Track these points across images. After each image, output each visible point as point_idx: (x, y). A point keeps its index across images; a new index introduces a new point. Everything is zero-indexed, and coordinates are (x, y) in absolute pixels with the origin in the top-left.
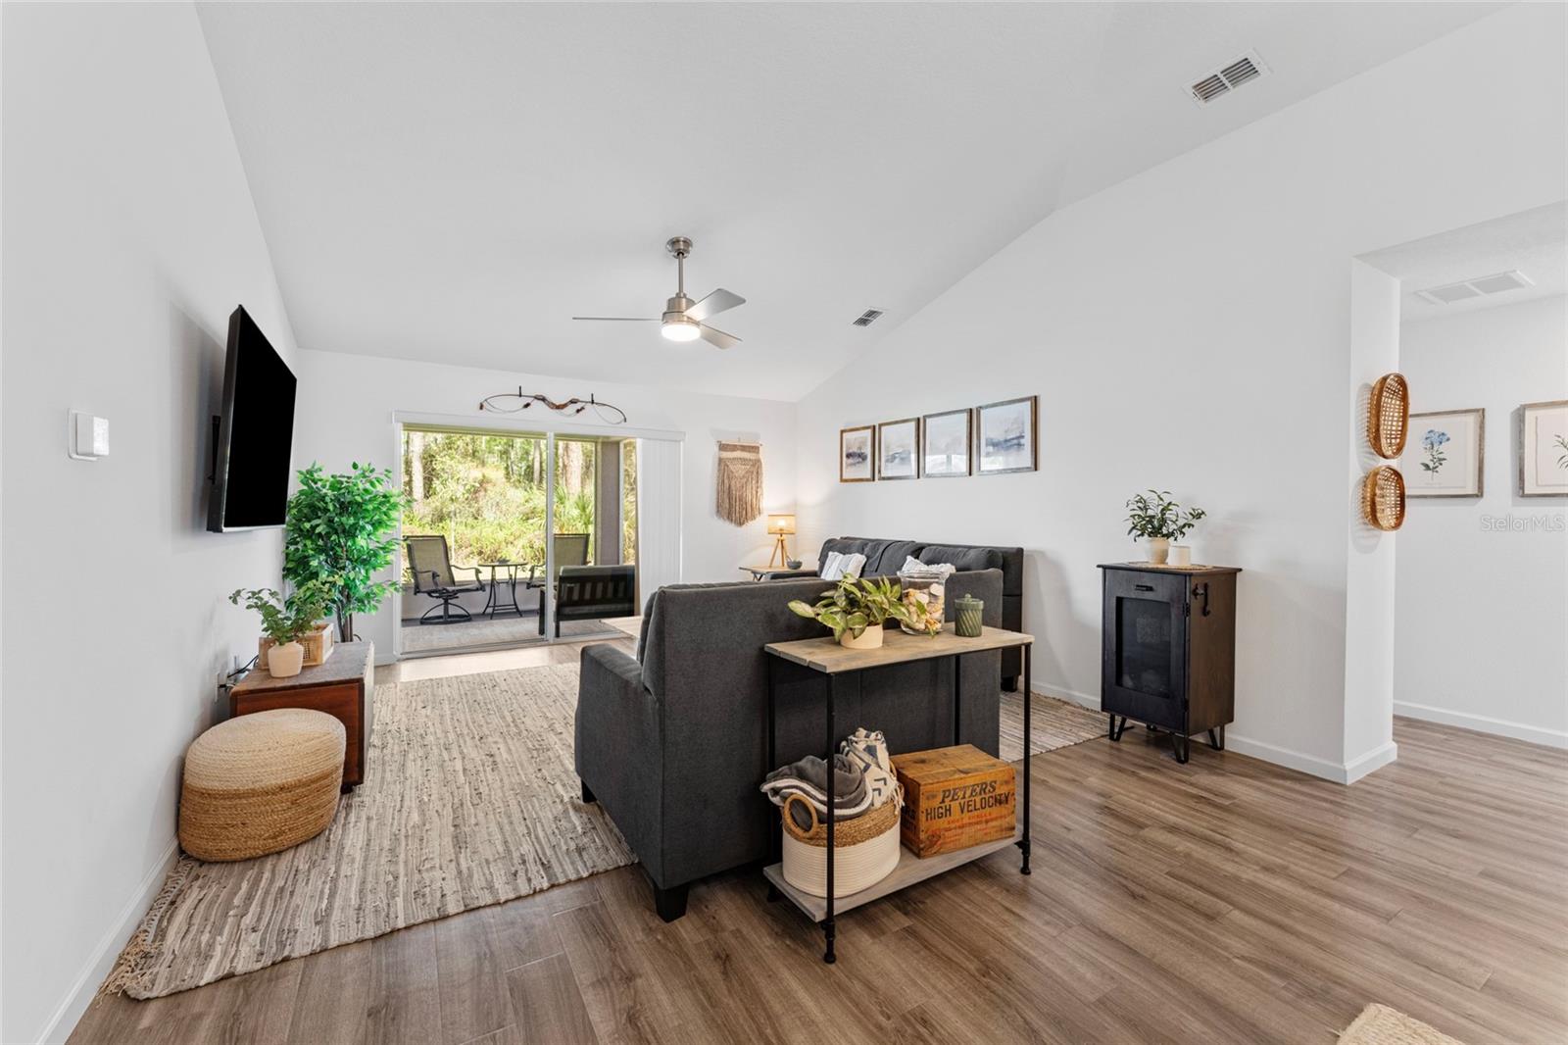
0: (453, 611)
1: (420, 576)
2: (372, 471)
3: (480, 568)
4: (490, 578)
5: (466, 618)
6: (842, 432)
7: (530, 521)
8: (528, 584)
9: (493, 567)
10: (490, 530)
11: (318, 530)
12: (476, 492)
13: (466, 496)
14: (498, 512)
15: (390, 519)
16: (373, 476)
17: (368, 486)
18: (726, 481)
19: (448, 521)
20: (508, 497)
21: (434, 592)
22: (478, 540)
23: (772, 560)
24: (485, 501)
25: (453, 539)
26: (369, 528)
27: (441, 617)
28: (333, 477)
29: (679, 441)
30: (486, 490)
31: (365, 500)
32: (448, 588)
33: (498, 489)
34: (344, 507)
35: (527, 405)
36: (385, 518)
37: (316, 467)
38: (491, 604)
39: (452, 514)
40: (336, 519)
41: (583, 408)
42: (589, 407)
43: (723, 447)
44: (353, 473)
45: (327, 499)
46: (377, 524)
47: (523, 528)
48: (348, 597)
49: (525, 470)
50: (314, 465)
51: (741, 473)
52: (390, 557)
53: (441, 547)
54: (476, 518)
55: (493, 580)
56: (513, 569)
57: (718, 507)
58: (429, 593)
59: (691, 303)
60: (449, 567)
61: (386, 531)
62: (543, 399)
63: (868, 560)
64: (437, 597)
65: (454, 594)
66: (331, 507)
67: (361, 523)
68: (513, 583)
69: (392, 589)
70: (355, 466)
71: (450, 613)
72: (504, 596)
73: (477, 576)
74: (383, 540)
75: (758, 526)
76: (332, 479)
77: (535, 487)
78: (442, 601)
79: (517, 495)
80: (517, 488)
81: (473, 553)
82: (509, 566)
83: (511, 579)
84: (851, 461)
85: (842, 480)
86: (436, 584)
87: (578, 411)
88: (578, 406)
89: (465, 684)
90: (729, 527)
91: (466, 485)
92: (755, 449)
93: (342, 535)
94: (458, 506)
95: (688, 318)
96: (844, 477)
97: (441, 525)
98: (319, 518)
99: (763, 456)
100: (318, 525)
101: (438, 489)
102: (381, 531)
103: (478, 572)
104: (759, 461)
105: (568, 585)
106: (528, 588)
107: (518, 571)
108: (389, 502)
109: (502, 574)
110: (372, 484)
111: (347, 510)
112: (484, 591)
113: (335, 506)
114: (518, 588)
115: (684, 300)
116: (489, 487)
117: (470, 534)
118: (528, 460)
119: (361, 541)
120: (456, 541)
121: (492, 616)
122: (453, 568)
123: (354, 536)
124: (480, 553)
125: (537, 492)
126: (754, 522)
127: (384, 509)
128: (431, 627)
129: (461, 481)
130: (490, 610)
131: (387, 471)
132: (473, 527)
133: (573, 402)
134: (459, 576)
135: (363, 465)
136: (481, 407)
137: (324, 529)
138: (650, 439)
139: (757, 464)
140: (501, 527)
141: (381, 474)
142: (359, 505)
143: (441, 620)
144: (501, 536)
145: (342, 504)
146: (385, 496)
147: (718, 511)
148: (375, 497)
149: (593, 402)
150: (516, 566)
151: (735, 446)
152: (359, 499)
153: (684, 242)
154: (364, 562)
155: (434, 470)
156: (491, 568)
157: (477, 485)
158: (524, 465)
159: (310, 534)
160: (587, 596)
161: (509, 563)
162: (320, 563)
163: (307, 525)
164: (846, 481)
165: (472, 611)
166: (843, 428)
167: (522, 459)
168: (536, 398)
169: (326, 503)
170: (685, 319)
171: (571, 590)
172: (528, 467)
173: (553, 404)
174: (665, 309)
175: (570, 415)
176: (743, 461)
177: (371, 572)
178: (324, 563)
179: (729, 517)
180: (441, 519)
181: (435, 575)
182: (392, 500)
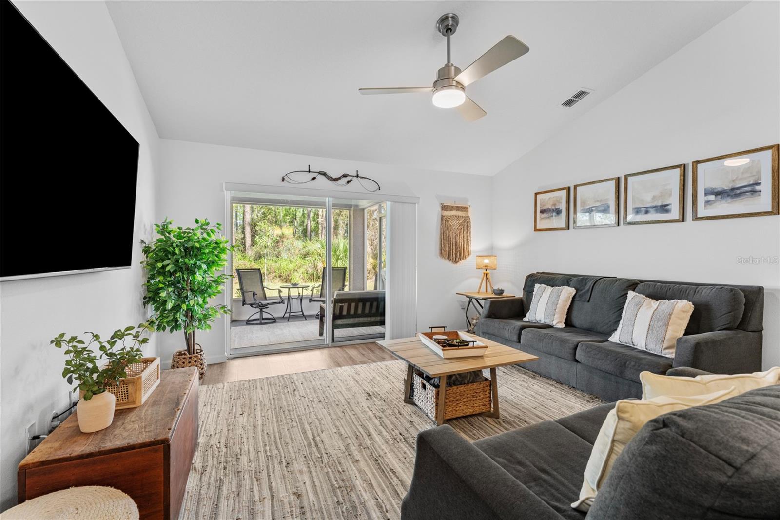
0: (265, 315)
1: (246, 294)
2: (208, 224)
3: (281, 289)
4: (287, 295)
5: (273, 320)
6: (536, 194)
7: (307, 258)
8: (310, 299)
9: (289, 288)
10: (285, 263)
11: (168, 269)
12: (278, 243)
13: (273, 245)
14: (289, 254)
15: (221, 260)
16: (209, 228)
17: (205, 235)
18: (446, 232)
19: (263, 259)
20: (294, 245)
21: (254, 304)
22: (279, 269)
23: (480, 287)
24: (282, 247)
25: (266, 268)
26: (204, 267)
27: (258, 320)
28: (179, 228)
29: (415, 204)
30: (283, 242)
31: (203, 246)
32: (262, 302)
33: (289, 241)
34: (188, 251)
35: (314, 179)
36: (217, 259)
37: (167, 222)
38: (288, 311)
39: (265, 255)
40: (181, 260)
41: (351, 180)
42: (355, 179)
43: (444, 208)
44: (194, 226)
45: (174, 245)
46: (212, 263)
47: (302, 263)
48: (192, 317)
49: (302, 231)
50: (166, 220)
51: (457, 226)
52: (220, 288)
53: (259, 276)
54: (278, 257)
55: (289, 296)
56: (300, 290)
57: (441, 250)
58: (251, 305)
59: (458, 71)
60: (263, 288)
61: (218, 268)
62: (324, 174)
63: (577, 291)
64: (256, 307)
65: (265, 306)
66: (177, 251)
67: (198, 263)
68: (301, 298)
69: (222, 311)
70: (197, 222)
71: (264, 317)
72: (295, 306)
73: (280, 295)
74: (216, 275)
75: (469, 263)
76: (179, 230)
77: (308, 240)
78: (258, 310)
79: (299, 244)
80: (299, 240)
81: (276, 276)
82: (298, 288)
83: (300, 296)
84: (545, 215)
85: (536, 230)
86: (255, 299)
87: (348, 182)
88: (348, 179)
89: (273, 387)
90: (447, 264)
91: (272, 239)
92: (465, 209)
93: (186, 272)
94: (268, 250)
95: (458, 82)
96: (538, 227)
97: (260, 260)
98: (169, 259)
99: (471, 213)
100: (168, 265)
101: (257, 241)
102: (214, 269)
103: (280, 291)
104: (468, 217)
105: (340, 305)
106: (310, 302)
107: (304, 290)
108: (219, 247)
109: (294, 292)
110: (208, 234)
111: (190, 253)
112: (284, 303)
113: (180, 250)
114: (303, 301)
115: (453, 68)
116: (284, 240)
117: (275, 266)
118: (303, 226)
119: (199, 277)
120: (267, 270)
121: (289, 319)
122: (265, 289)
123: (193, 273)
124: (280, 276)
125: (310, 243)
126: (465, 260)
127: (216, 252)
128: (252, 326)
129: (270, 236)
130: (287, 315)
131: (218, 224)
132: (276, 262)
133: (345, 176)
134: (268, 294)
135: (202, 221)
136: (283, 180)
137: (171, 268)
138: (396, 202)
139: (467, 220)
140: (291, 262)
141: (214, 226)
142: (199, 249)
143: (258, 322)
144: (291, 266)
145: (186, 249)
146: (216, 243)
147: (441, 253)
148: (210, 243)
149: (358, 176)
150: (303, 288)
151: (452, 207)
152: (197, 245)
153: (452, 17)
154: (202, 292)
155: (256, 231)
156: (288, 289)
157: (278, 238)
158: (301, 228)
159: (162, 272)
160: (352, 312)
161: (298, 286)
162: (168, 294)
163: (160, 265)
164: (540, 230)
165: (276, 315)
166: (536, 192)
167: (300, 225)
168: (320, 173)
169: (174, 248)
170: (454, 83)
171: (342, 308)
172: (304, 229)
173: (331, 178)
174: (435, 79)
175: (342, 186)
176: (458, 217)
177: (208, 299)
178: (172, 293)
179: (449, 259)
180: (260, 257)
181: (254, 294)
182: (221, 246)
